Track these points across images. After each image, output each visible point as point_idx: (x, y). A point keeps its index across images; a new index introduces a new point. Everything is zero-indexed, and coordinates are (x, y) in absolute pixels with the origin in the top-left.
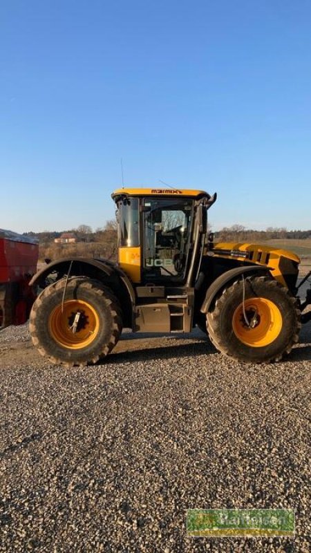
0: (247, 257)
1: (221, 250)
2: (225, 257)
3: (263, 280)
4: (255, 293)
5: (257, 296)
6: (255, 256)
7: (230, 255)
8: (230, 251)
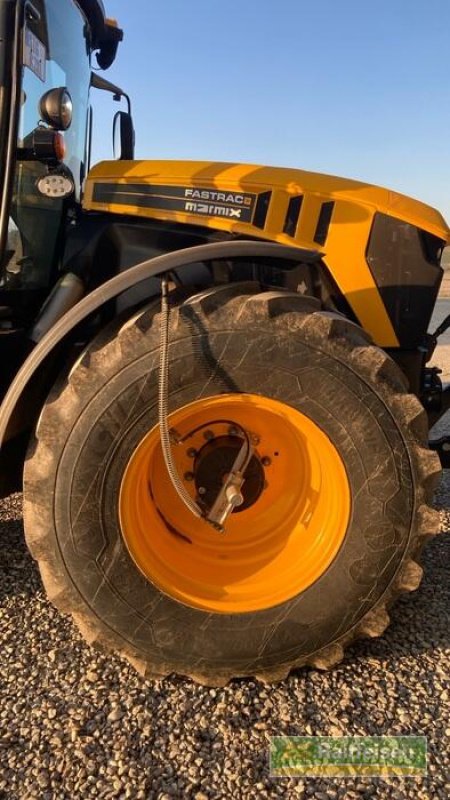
0: (244, 217)
1: (146, 188)
2: (163, 215)
3: (264, 311)
4: (221, 373)
5: (233, 388)
6: (276, 212)
7: (180, 206)
8: (180, 191)
